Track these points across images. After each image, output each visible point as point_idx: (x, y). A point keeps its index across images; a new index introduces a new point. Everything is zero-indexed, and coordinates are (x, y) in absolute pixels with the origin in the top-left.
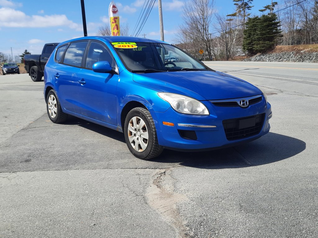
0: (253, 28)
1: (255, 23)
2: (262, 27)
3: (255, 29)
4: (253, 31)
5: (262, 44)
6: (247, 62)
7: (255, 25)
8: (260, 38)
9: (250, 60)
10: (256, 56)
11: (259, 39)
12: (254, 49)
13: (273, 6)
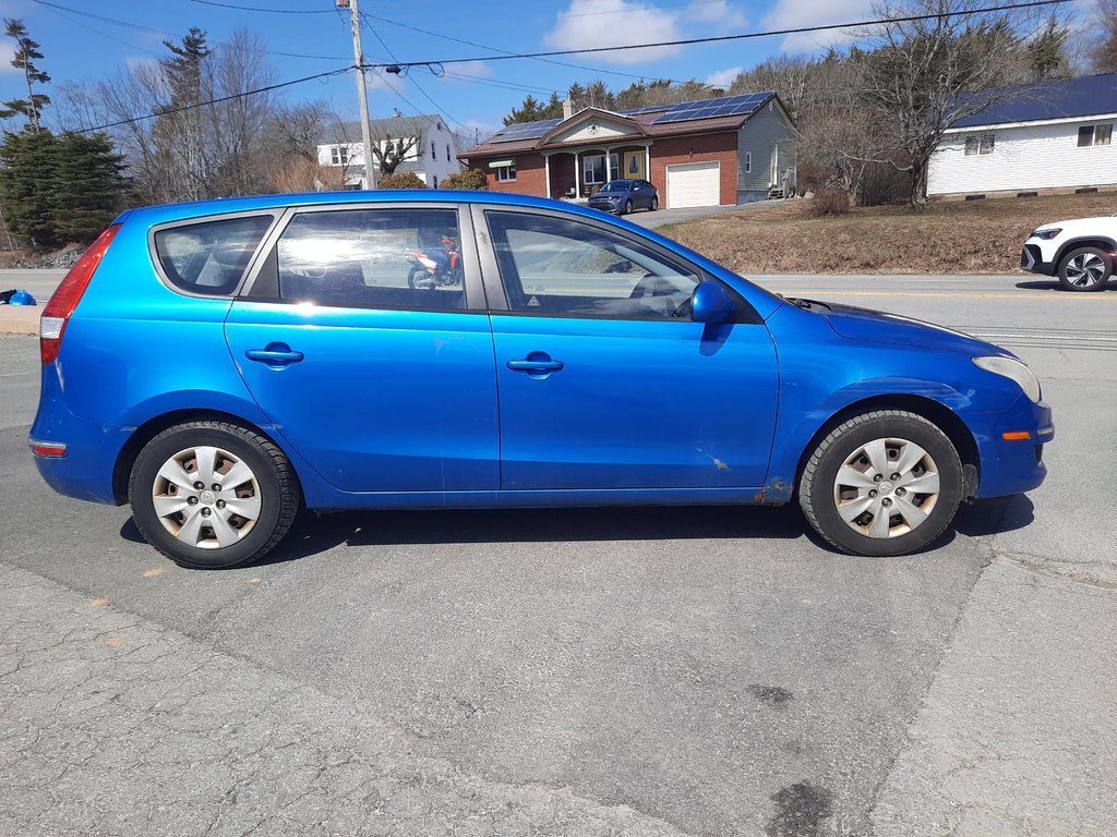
0: (39, 168)
1: (39, 153)
2: (72, 166)
3: (48, 171)
4: (41, 177)
5: (84, 216)
6: (36, 271)
7: (43, 158)
8: (71, 199)
9: (50, 266)
10: (65, 250)
11: (69, 203)
12: (57, 230)
13: (37, 105)
